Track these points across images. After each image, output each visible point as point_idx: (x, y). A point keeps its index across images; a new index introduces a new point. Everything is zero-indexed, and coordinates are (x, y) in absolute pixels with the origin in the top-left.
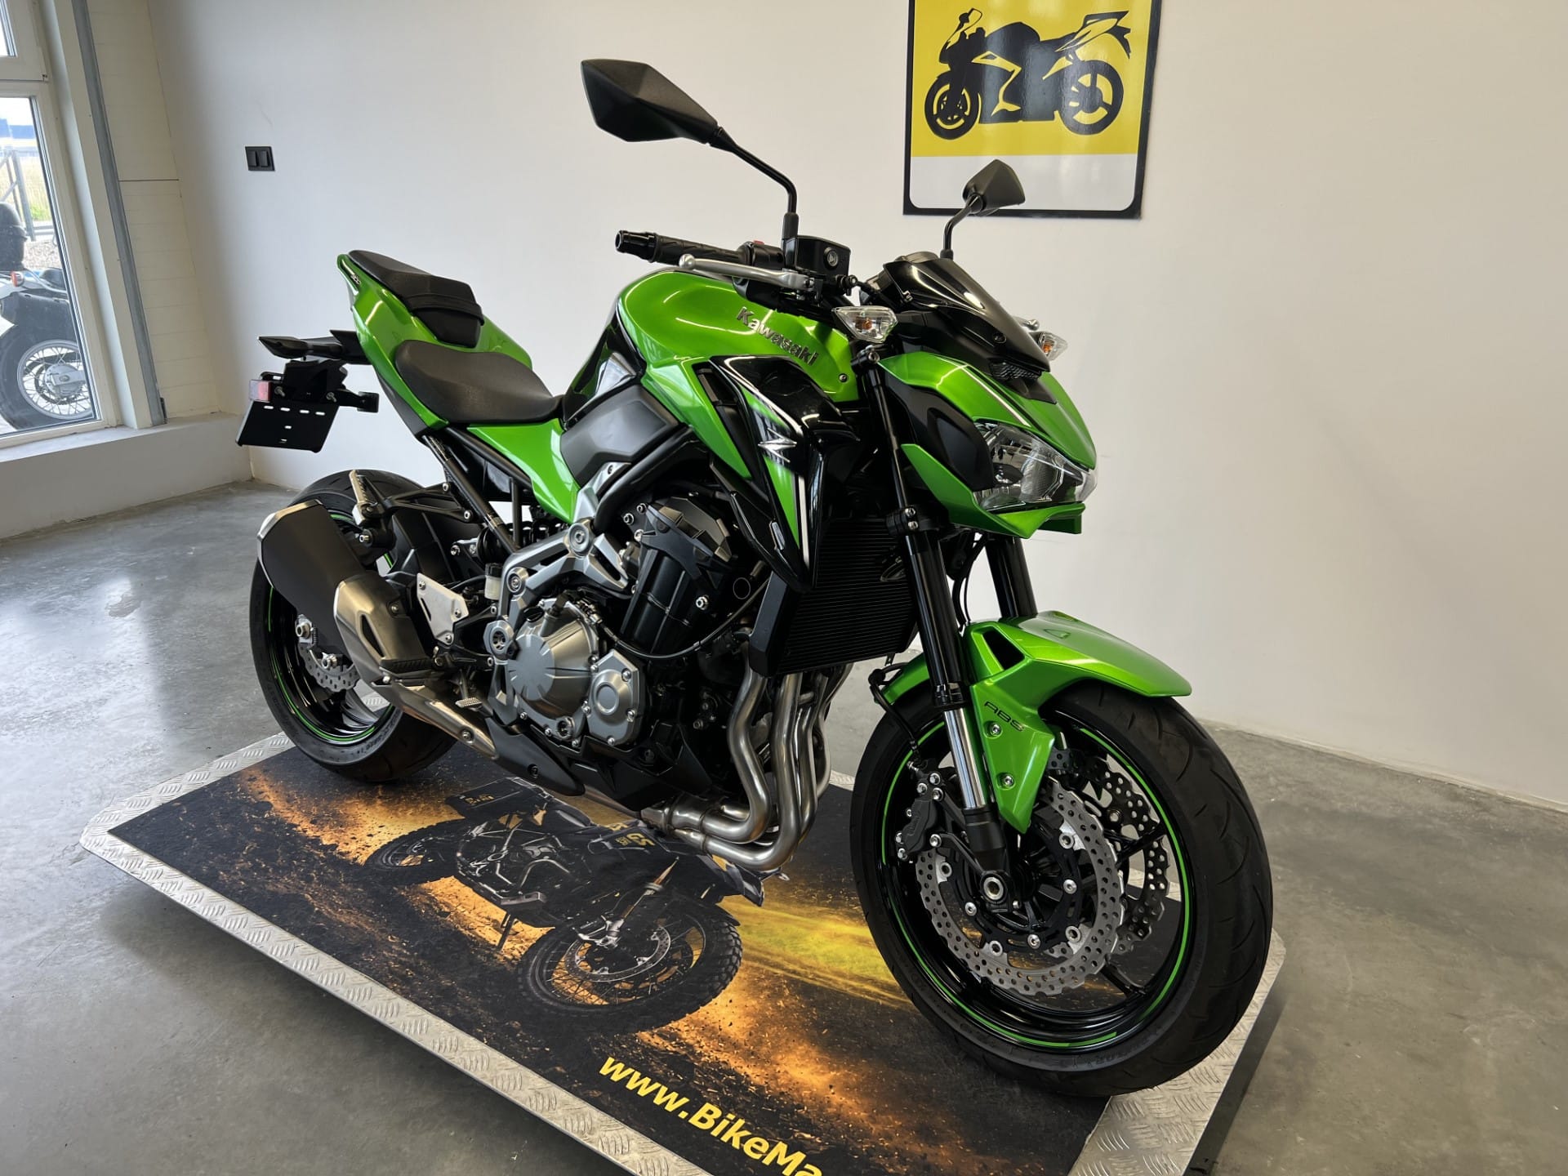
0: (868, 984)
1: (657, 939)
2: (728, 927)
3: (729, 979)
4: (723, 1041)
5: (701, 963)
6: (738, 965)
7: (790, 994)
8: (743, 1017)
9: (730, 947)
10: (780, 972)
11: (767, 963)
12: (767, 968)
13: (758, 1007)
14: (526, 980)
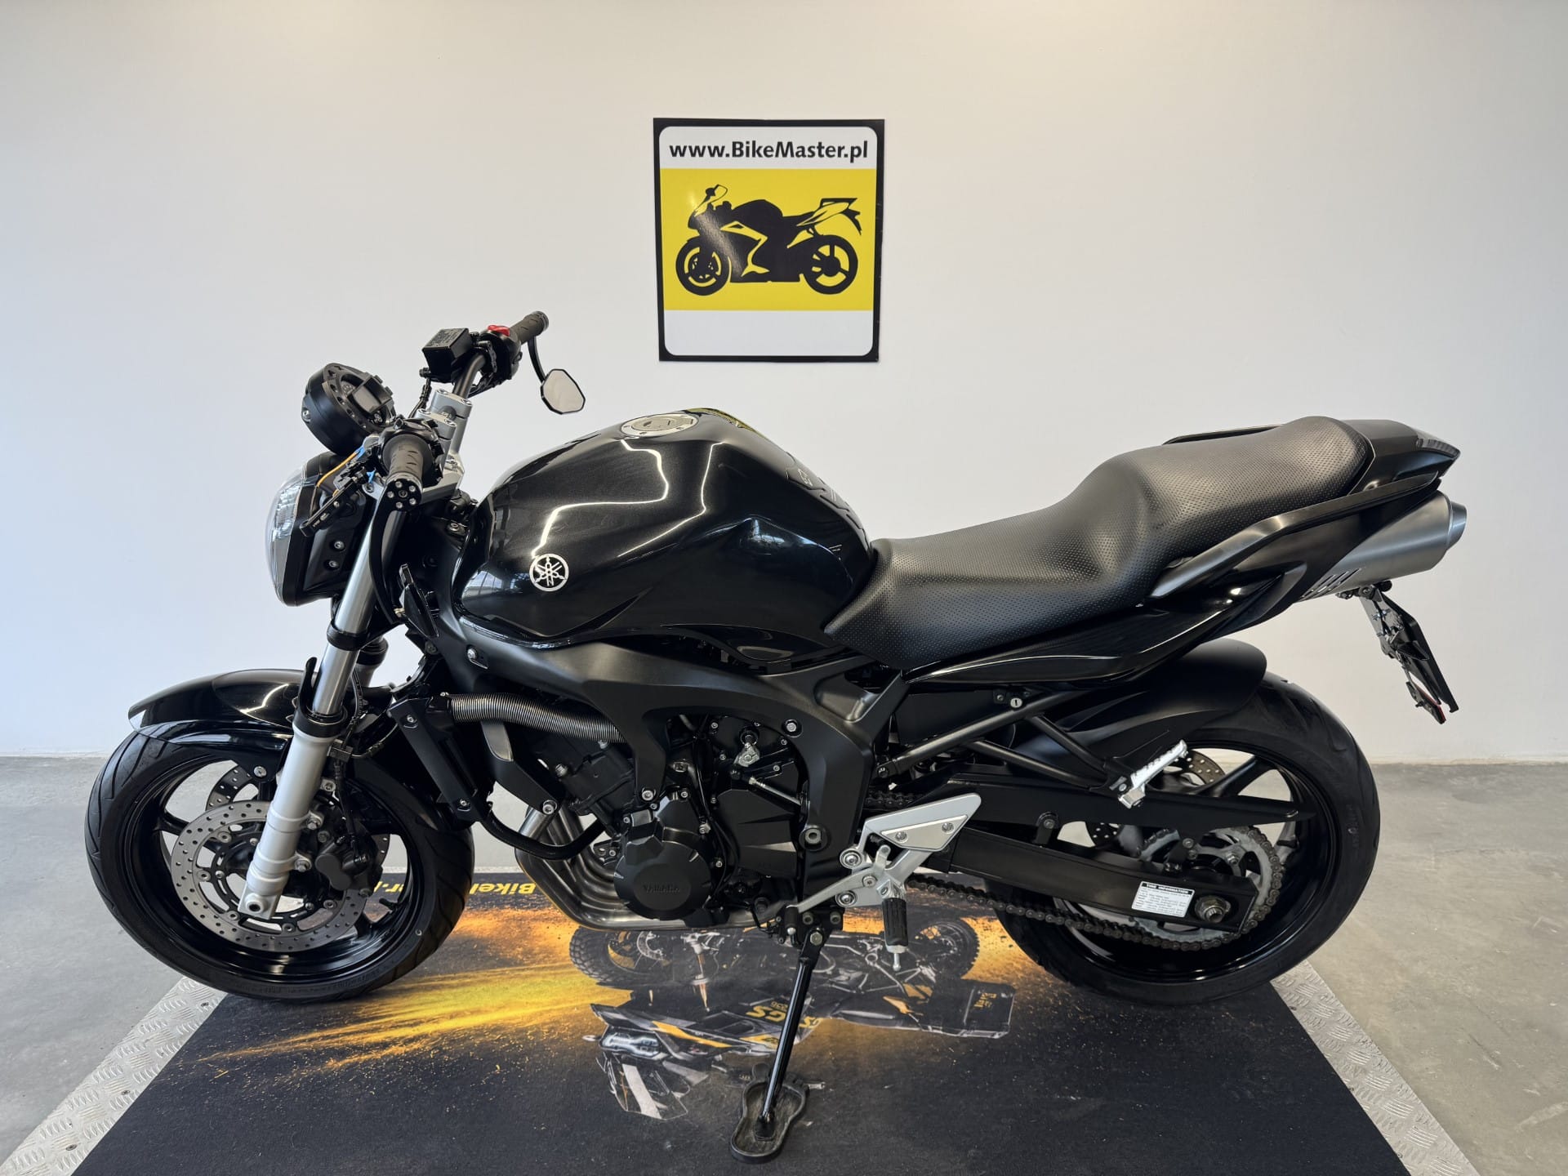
1: (656, 952)
2: (605, 980)
3: (572, 948)
4: (546, 919)
5: (604, 950)
6: (574, 958)
7: (516, 957)
8: (542, 933)
9: (589, 967)
10: (536, 966)
11: (548, 968)
12: (548, 965)
13: (536, 942)
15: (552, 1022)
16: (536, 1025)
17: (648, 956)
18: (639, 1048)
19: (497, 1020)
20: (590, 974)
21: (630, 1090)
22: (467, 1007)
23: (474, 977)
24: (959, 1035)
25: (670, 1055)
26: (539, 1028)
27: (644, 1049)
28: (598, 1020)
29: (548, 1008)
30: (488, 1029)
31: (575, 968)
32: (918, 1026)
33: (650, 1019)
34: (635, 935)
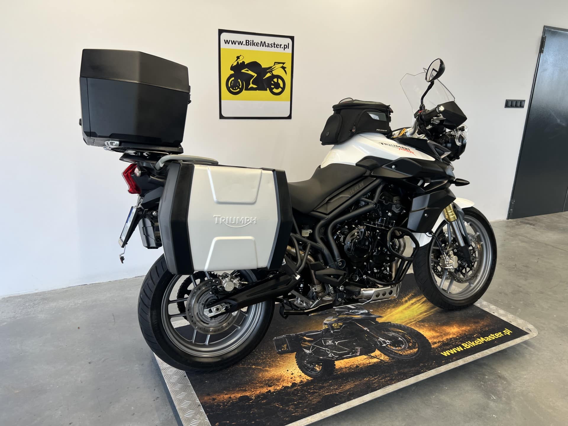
1: (391, 335)
2: (391, 324)
7: (423, 324)
10: (414, 322)
13: (427, 329)
14: (401, 359)
20: (396, 324)
24: (285, 335)
32: (298, 334)
34: (405, 338)
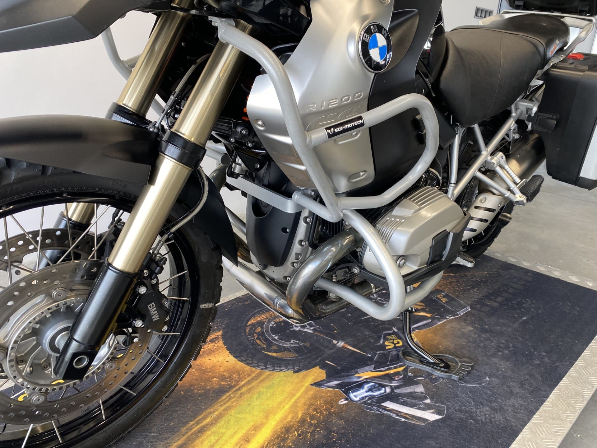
0: (212, 420)
1: (292, 342)
2: (294, 368)
3: (245, 363)
6: (257, 368)
7: (221, 384)
9: (273, 367)
10: (243, 383)
12: (249, 378)
13: (217, 370)
15: (309, 406)
16: (304, 413)
17: (293, 346)
18: (372, 392)
19: (277, 425)
20: (281, 370)
21: (406, 414)
22: (246, 428)
23: (217, 410)
24: (460, 315)
25: (391, 386)
26: (308, 414)
27: (376, 391)
28: (328, 390)
29: (293, 400)
30: (282, 433)
31: (267, 373)
32: (444, 319)
33: (352, 375)
34: (266, 340)
